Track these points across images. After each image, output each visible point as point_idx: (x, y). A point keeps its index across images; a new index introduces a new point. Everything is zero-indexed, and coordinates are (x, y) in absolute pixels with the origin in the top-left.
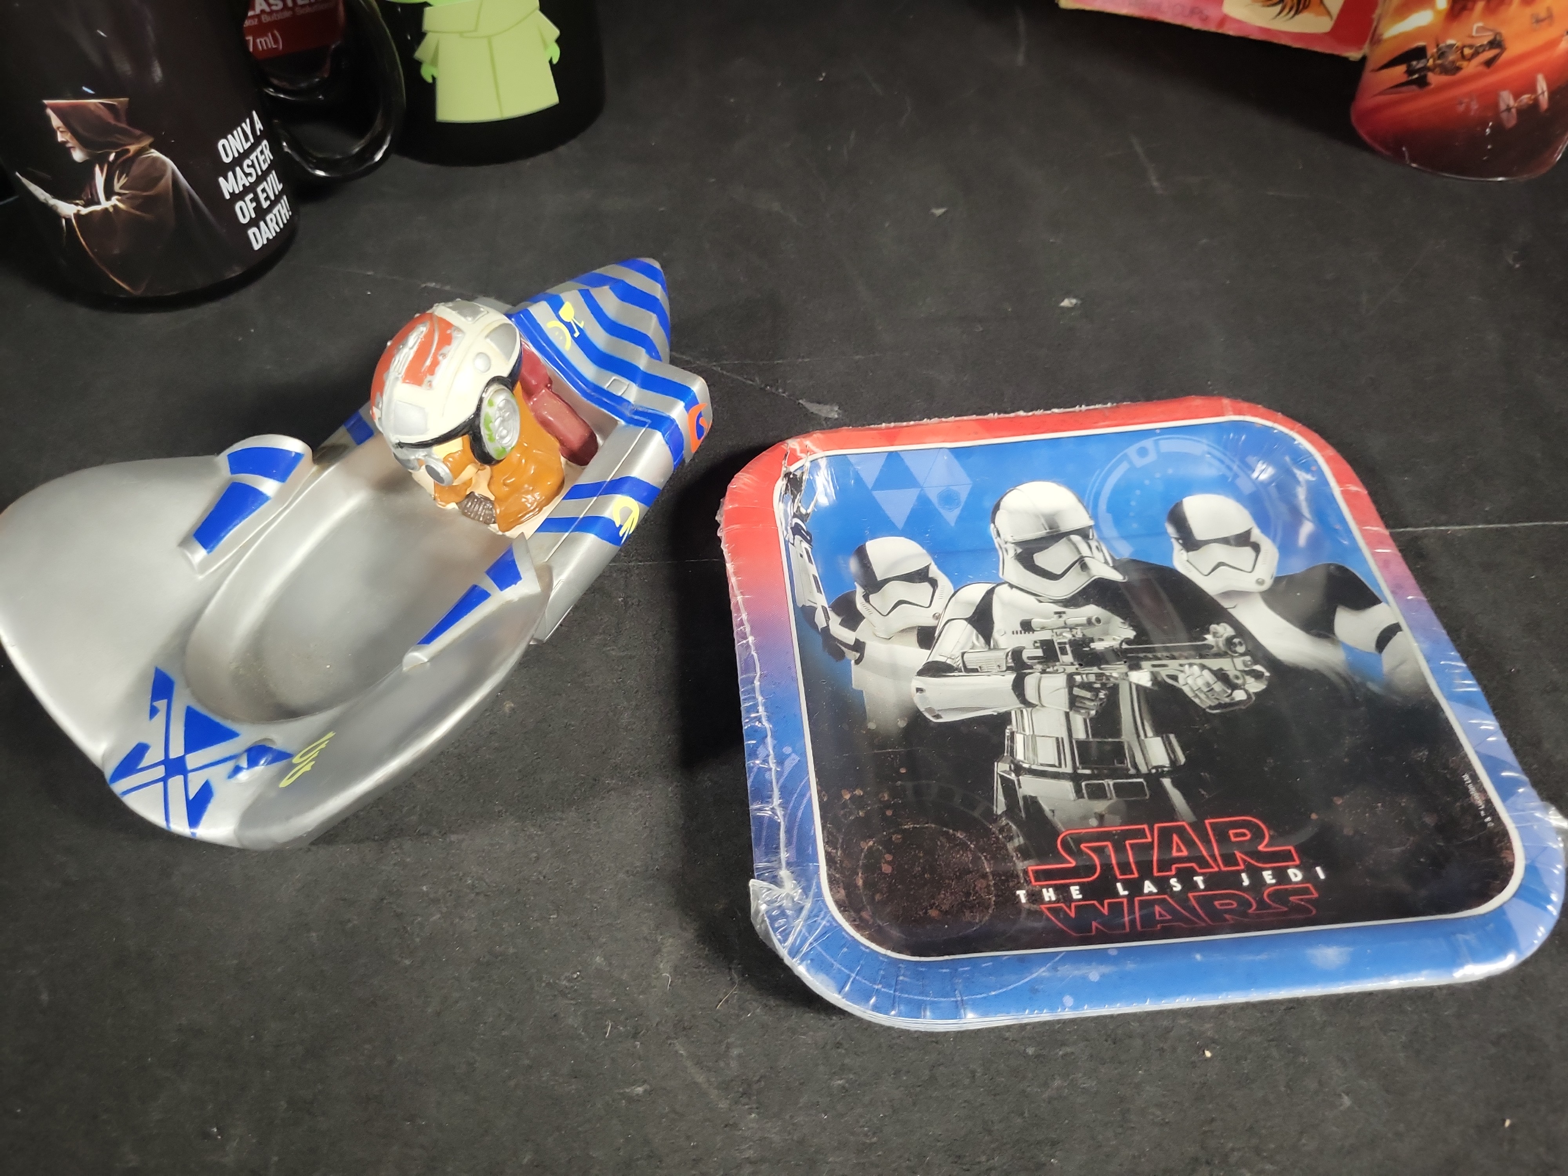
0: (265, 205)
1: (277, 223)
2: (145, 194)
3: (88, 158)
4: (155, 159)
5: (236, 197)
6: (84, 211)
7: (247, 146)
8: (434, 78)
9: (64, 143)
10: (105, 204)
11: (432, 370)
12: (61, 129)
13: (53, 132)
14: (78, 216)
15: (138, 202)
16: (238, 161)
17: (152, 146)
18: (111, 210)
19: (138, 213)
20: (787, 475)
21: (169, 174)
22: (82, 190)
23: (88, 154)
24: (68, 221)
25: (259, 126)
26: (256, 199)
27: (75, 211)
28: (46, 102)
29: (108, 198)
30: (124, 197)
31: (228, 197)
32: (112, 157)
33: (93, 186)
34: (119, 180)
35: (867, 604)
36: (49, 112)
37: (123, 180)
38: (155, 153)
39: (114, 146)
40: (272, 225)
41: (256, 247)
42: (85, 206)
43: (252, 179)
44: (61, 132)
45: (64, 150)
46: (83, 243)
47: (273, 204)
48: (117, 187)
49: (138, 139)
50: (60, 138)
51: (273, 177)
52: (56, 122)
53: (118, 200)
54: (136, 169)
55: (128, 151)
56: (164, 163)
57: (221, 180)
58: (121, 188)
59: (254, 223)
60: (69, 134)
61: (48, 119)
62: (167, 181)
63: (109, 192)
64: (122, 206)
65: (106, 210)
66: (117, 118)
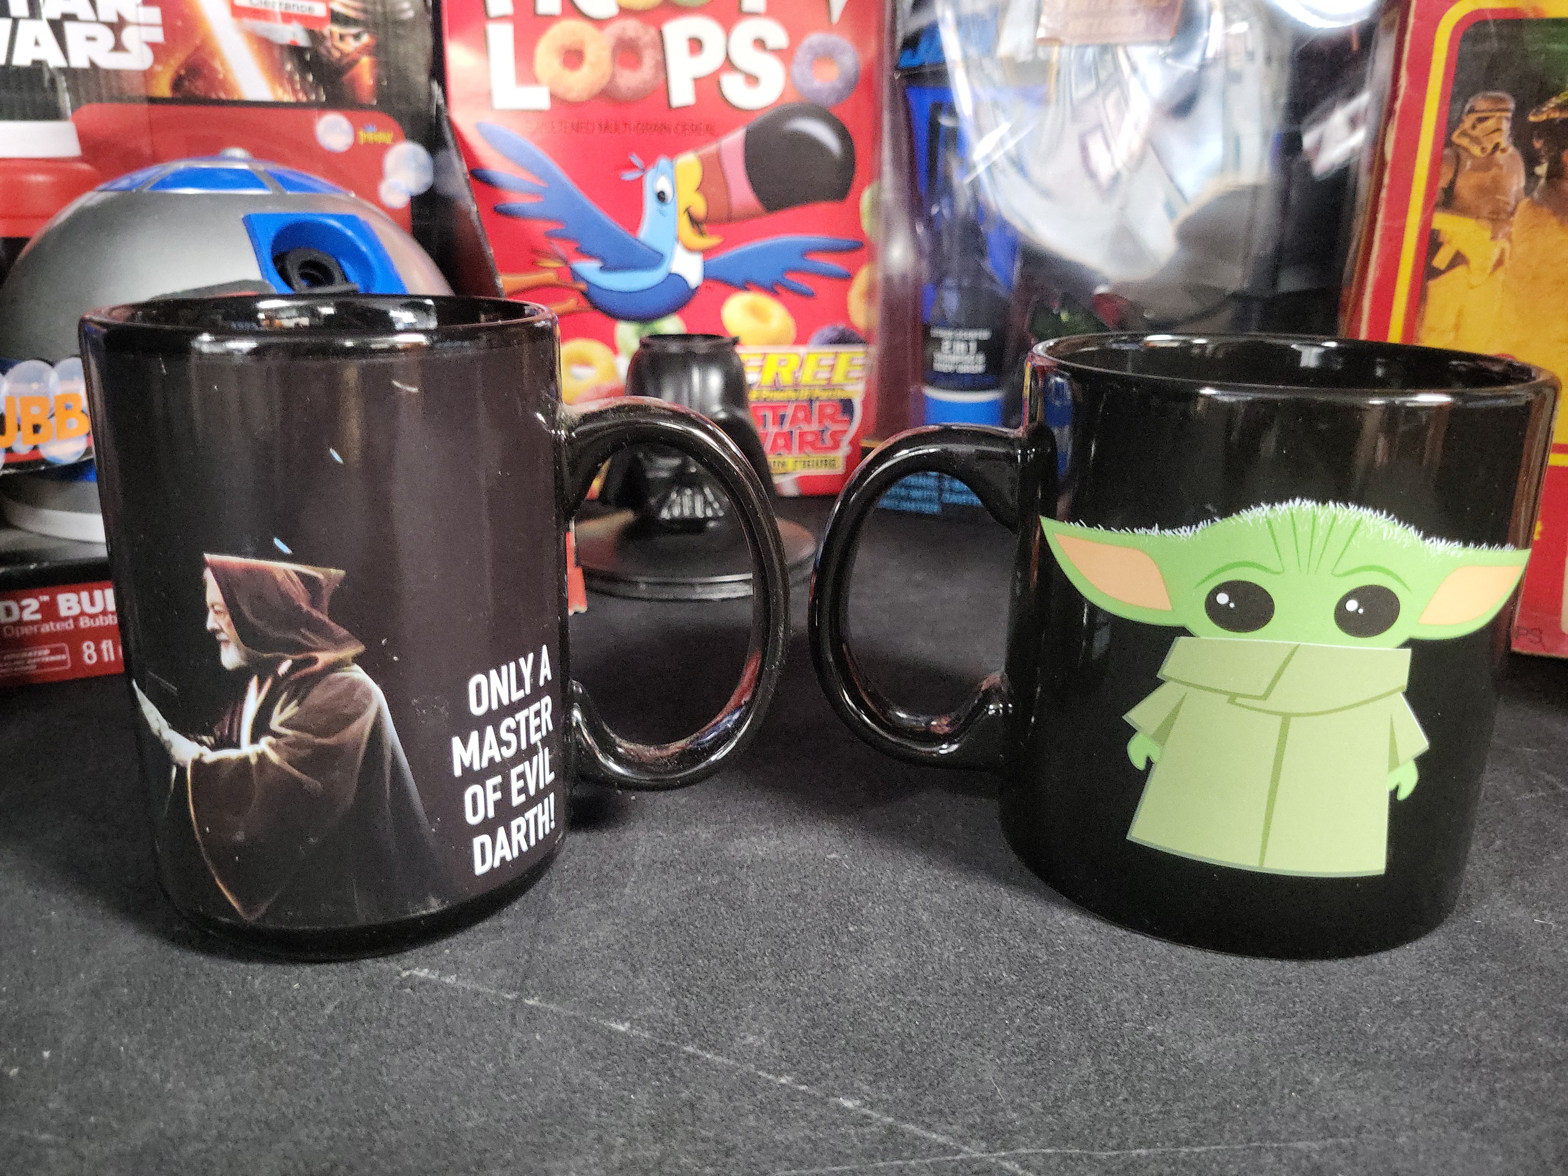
0: (517, 800)
1: (527, 837)
2: (318, 740)
3: (243, 663)
4: (354, 685)
5: (472, 776)
6: (210, 757)
7: (517, 696)
8: (1150, 763)
9: (215, 632)
10: (248, 750)
12: (217, 608)
13: (202, 611)
14: (198, 764)
15: (302, 753)
16: (494, 717)
17: (358, 660)
18: (253, 760)
19: (296, 772)
21: (369, 716)
22: (218, 718)
23: (248, 658)
24: (182, 770)
25: (546, 671)
26: (505, 788)
27: (197, 756)
28: (208, 557)
29: (255, 739)
30: (281, 742)
31: (458, 772)
32: (284, 668)
33: (237, 713)
34: (282, 710)
36: (208, 575)
37: (292, 710)
38: (358, 673)
39: (294, 647)
40: (518, 837)
41: (480, 869)
42: (213, 748)
43: (508, 753)
44: (216, 612)
45: (212, 642)
47: (531, 802)
48: (276, 722)
49: (338, 643)
50: (212, 622)
51: (543, 758)
52: (213, 594)
53: (270, 745)
54: (318, 696)
55: (315, 661)
56: (368, 694)
57: (456, 741)
58: (282, 724)
59: (488, 827)
60: (228, 617)
61: (201, 587)
62: (363, 725)
63: (260, 728)
64: (274, 757)
65: (245, 760)
66: (314, 602)
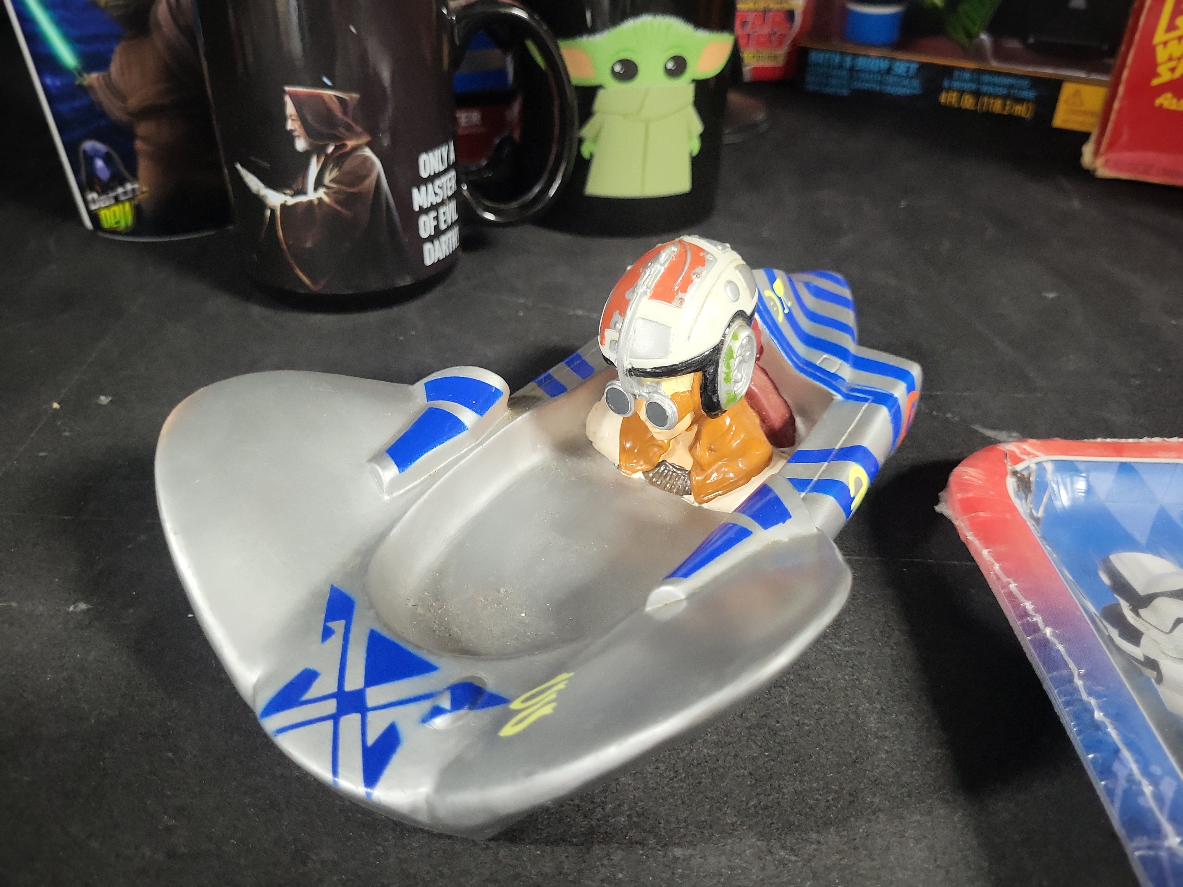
0: (443, 227)
1: (448, 246)
2: (350, 190)
3: (309, 148)
4: (366, 159)
5: (424, 211)
6: (291, 201)
7: (442, 169)
8: (592, 155)
9: (292, 131)
10: (312, 195)
11: (684, 289)
12: (293, 118)
13: (284, 120)
14: (284, 207)
15: (341, 197)
16: (432, 178)
17: (369, 145)
18: (316, 202)
19: (339, 208)
20: (1015, 473)
21: (374, 176)
22: (295, 179)
23: (311, 145)
24: (273, 211)
25: (452, 157)
26: (437, 218)
27: (282, 202)
28: (287, 88)
29: (316, 189)
30: (331, 191)
31: (416, 208)
32: (330, 149)
33: (305, 176)
34: (331, 172)
35: (1139, 619)
36: (288, 99)
37: (335, 173)
38: (368, 152)
39: (334, 138)
40: (444, 247)
41: (428, 262)
42: (292, 196)
43: (439, 200)
44: (293, 120)
45: (290, 137)
46: (280, 233)
47: (449, 228)
48: (327, 179)
49: (358, 135)
50: (290, 125)
51: (452, 205)
52: (290, 109)
53: (325, 193)
54: (349, 164)
55: (345, 145)
56: (373, 164)
57: (415, 191)
58: (332, 181)
59: (431, 239)
60: (299, 123)
61: (283, 105)
62: (371, 181)
63: (319, 183)
64: (326, 199)
65: (310, 202)
66: (345, 112)
